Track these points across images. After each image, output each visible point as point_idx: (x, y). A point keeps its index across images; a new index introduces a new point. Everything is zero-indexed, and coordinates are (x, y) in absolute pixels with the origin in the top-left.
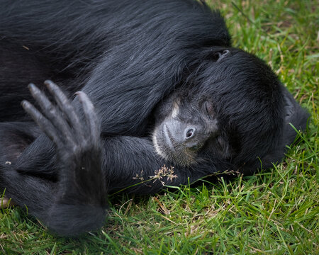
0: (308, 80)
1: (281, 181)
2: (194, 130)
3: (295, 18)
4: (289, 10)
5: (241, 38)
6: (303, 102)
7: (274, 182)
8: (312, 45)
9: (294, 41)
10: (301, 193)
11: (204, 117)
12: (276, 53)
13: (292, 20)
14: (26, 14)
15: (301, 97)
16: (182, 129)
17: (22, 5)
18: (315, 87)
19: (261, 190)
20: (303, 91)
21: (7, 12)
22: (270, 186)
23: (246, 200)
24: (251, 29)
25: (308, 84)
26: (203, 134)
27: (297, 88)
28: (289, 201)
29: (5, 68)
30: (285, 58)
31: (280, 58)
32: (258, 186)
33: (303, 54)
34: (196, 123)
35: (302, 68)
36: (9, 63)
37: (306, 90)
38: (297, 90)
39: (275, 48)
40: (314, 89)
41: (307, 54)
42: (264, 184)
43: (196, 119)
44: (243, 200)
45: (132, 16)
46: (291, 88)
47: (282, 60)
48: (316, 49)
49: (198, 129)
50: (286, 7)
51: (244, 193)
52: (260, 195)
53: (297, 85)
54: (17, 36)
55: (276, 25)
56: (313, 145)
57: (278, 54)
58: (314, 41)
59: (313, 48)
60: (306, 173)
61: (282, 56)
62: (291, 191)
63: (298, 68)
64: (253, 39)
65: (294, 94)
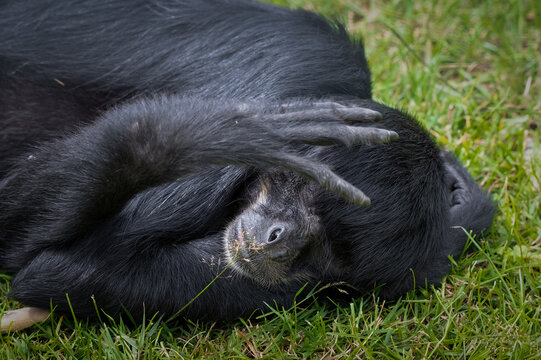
0: (505, 158)
1: (444, 314)
2: (283, 229)
3: (496, 59)
4: (487, 45)
5: (408, 86)
6: (493, 192)
7: (432, 316)
8: (518, 102)
9: (489, 95)
10: (473, 334)
11: (303, 210)
12: (459, 113)
13: (492, 61)
14: (64, 27)
15: (491, 184)
16: (264, 227)
17: (59, 13)
18: (514, 169)
19: (412, 327)
20: (495, 174)
21: (35, 24)
22: (426, 322)
23: (385, 342)
24: (424, 73)
25: (504, 164)
26: (298, 237)
27: (486, 169)
28: (455, 347)
29: (27, 112)
30: (473, 121)
31: (464, 121)
32: (406, 321)
33: (501, 116)
34: (287, 219)
35: (497, 139)
36: (33, 104)
37: (499, 173)
38: (486, 173)
39: (459, 105)
40: (513, 172)
41: (508, 117)
42: (415, 318)
43: (289, 212)
44: (379, 342)
45: (222, 39)
46: (477, 169)
47: (468, 124)
48: (523, 109)
49: (290, 229)
50: (482, 41)
51: (383, 330)
52: (409, 335)
53: (487, 165)
54: (47, 62)
55: (466, 69)
56: (501, 261)
57: (463, 114)
58: (520, 97)
59: (519, 107)
60: (484, 305)
61: (468, 118)
62: (457, 331)
63: (491, 138)
64: (427, 88)
65: (481, 179)
